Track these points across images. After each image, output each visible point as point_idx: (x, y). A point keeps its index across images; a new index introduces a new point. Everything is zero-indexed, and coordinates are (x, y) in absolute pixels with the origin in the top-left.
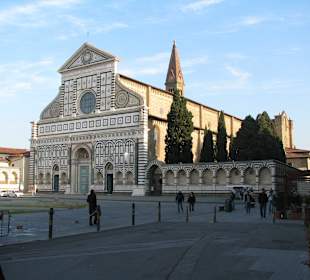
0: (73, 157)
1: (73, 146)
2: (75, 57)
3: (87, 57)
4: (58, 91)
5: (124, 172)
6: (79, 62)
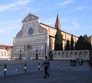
0: (26, 48)
1: (26, 45)
3: (30, 17)
4: (22, 28)
6: (28, 19)
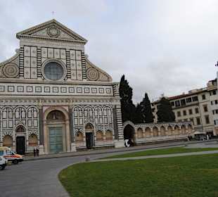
1: (45, 109)
5: (104, 131)
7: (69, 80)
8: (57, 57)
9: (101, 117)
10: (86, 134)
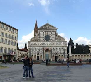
0: (44, 52)
2: (44, 26)
3: (48, 27)
6: (45, 27)
7: (51, 41)
8: (48, 34)
9: (60, 51)
10: (56, 56)
